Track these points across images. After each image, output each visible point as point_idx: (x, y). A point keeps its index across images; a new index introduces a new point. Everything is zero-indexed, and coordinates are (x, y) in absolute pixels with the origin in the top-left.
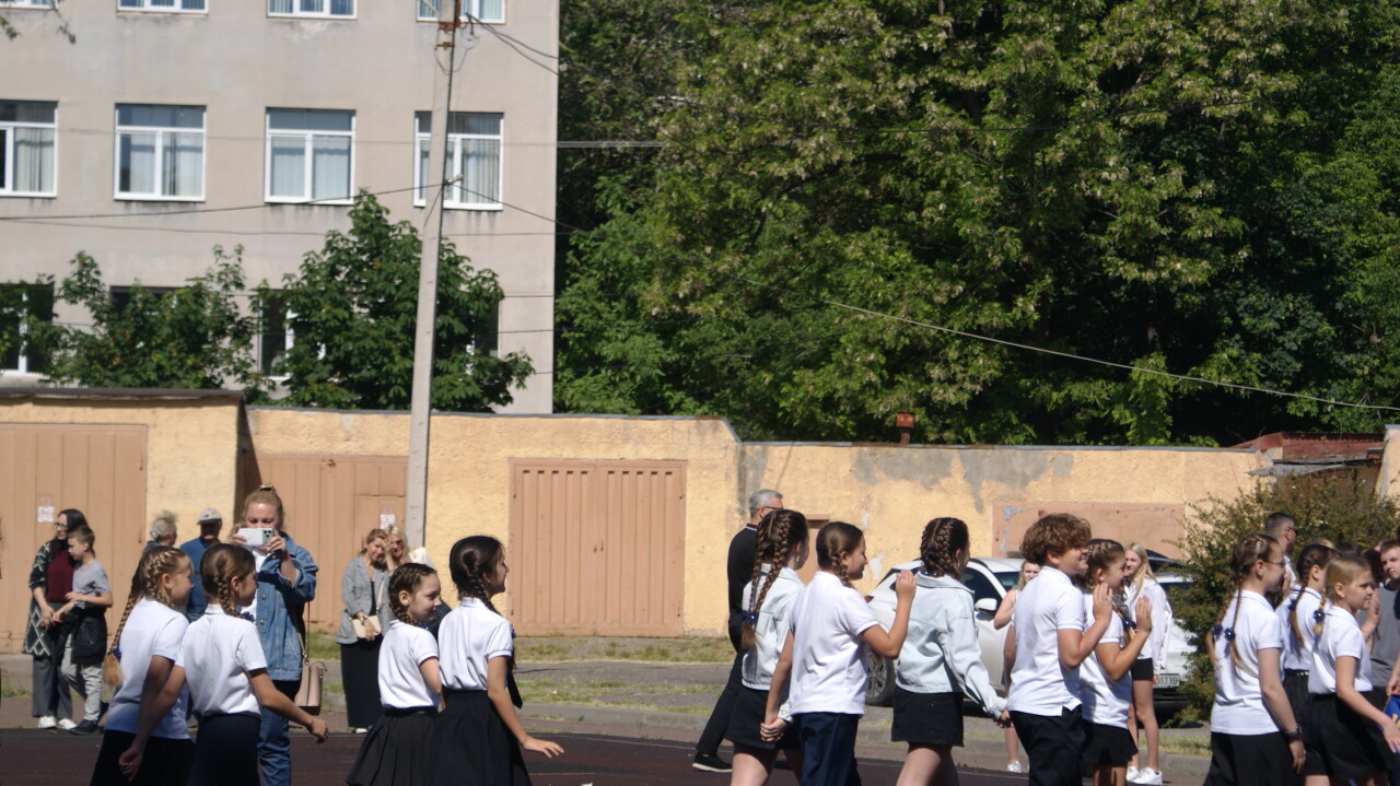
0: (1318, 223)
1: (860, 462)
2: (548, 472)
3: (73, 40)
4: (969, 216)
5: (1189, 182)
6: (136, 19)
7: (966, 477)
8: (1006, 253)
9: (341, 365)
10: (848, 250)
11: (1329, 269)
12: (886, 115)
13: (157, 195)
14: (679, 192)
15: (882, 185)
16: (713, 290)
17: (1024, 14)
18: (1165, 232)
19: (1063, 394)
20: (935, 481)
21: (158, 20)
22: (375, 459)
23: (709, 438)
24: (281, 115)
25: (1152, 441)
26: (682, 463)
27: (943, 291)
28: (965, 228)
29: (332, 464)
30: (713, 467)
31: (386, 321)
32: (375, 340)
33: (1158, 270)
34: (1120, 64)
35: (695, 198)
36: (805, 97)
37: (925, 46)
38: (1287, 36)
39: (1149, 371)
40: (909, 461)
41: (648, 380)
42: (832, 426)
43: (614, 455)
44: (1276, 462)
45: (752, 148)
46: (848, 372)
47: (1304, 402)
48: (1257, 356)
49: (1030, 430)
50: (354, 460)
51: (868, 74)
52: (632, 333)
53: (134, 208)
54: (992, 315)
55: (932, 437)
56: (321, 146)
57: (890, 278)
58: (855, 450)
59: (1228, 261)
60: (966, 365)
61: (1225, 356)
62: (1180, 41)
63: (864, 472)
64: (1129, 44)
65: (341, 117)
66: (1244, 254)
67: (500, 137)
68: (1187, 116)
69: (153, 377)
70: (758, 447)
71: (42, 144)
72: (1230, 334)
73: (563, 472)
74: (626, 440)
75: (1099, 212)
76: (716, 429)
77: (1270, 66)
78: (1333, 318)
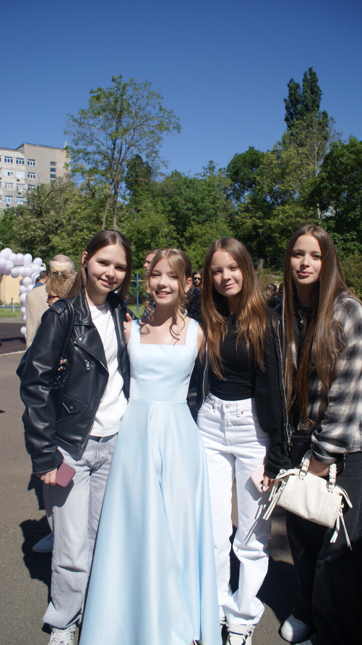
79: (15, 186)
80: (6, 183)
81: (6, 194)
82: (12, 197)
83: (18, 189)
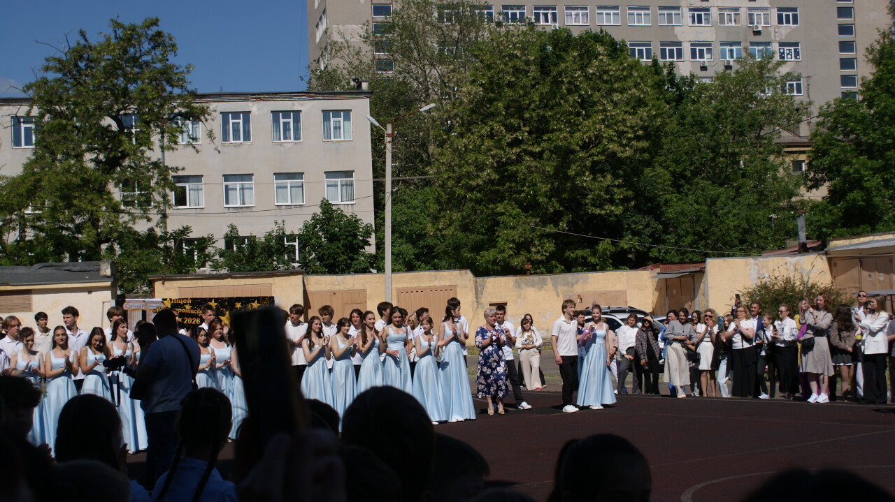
0: (656, 191)
1: (516, 282)
2: (409, 292)
3: (219, 152)
4: (540, 195)
5: (613, 180)
6: (228, 146)
7: (553, 285)
8: (555, 207)
9: (320, 259)
10: (498, 209)
11: (659, 206)
12: (510, 162)
13: (239, 205)
14: (439, 193)
15: (506, 187)
16: (450, 225)
17: (557, 125)
18: (607, 197)
19: (575, 255)
20: (542, 287)
21: (235, 146)
22: (349, 291)
23: (464, 277)
24: (278, 175)
25: (608, 268)
26: (455, 286)
27: (533, 221)
28: (541, 199)
29: (334, 294)
30: (466, 287)
31: (336, 243)
32: (333, 249)
33: (605, 210)
34: (587, 141)
35: (443, 193)
36: (481, 158)
37: (520, 138)
38: (642, 128)
39: (605, 245)
40: (533, 280)
41: (410, 259)
42: (494, 270)
43: (432, 285)
44: (658, 274)
45: (463, 175)
46: (504, 251)
47: (654, 253)
48: (637, 238)
49: (563, 267)
50: (342, 292)
51: (501, 148)
52: (402, 244)
53: (231, 210)
54: (550, 229)
55: (532, 272)
56: (293, 185)
57: (514, 218)
58: (515, 278)
59: (628, 205)
60: (542, 247)
61: (627, 238)
62: (607, 132)
63: (518, 286)
65: (299, 175)
66: (633, 203)
67: (353, 179)
68: (612, 157)
69: (257, 267)
70: (481, 279)
71: (198, 190)
72: (627, 230)
73: (415, 291)
74: (436, 279)
75: (583, 192)
76: (466, 273)
77: (638, 138)
78: (663, 223)
79: (744, 13)
80: (721, 9)
81: (724, 39)
82: (738, 43)
83: (752, 23)
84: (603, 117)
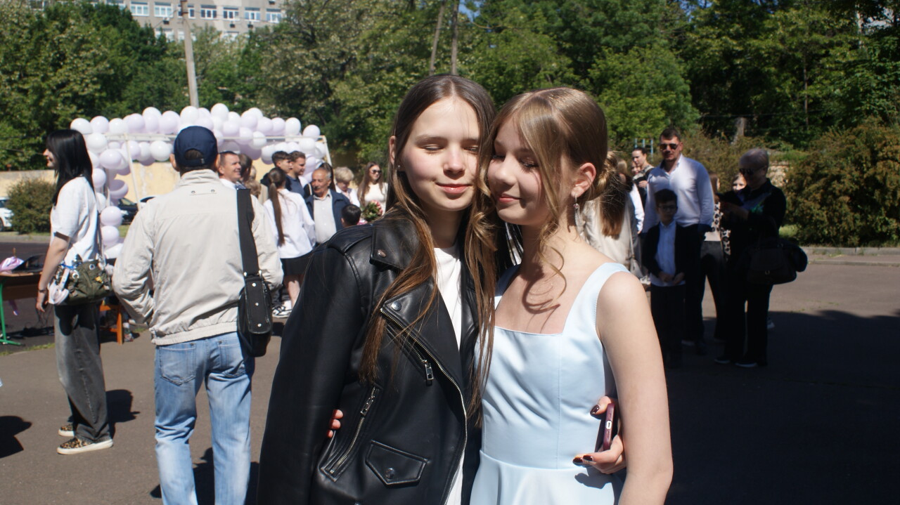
4: (25, 118)
5: (78, 109)
7: (23, 178)
8: (34, 126)
20: (15, 179)
27: (21, 135)
28: (24, 121)
34: (60, 83)
37: (13, 79)
38: (98, 76)
40: (9, 175)
57: (8, 133)
62: (73, 76)
64: (62, 78)
68: (76, 95)
75: (56, 117)
77: (94, 83)
82: (258, 9)
84: (71, 67)
